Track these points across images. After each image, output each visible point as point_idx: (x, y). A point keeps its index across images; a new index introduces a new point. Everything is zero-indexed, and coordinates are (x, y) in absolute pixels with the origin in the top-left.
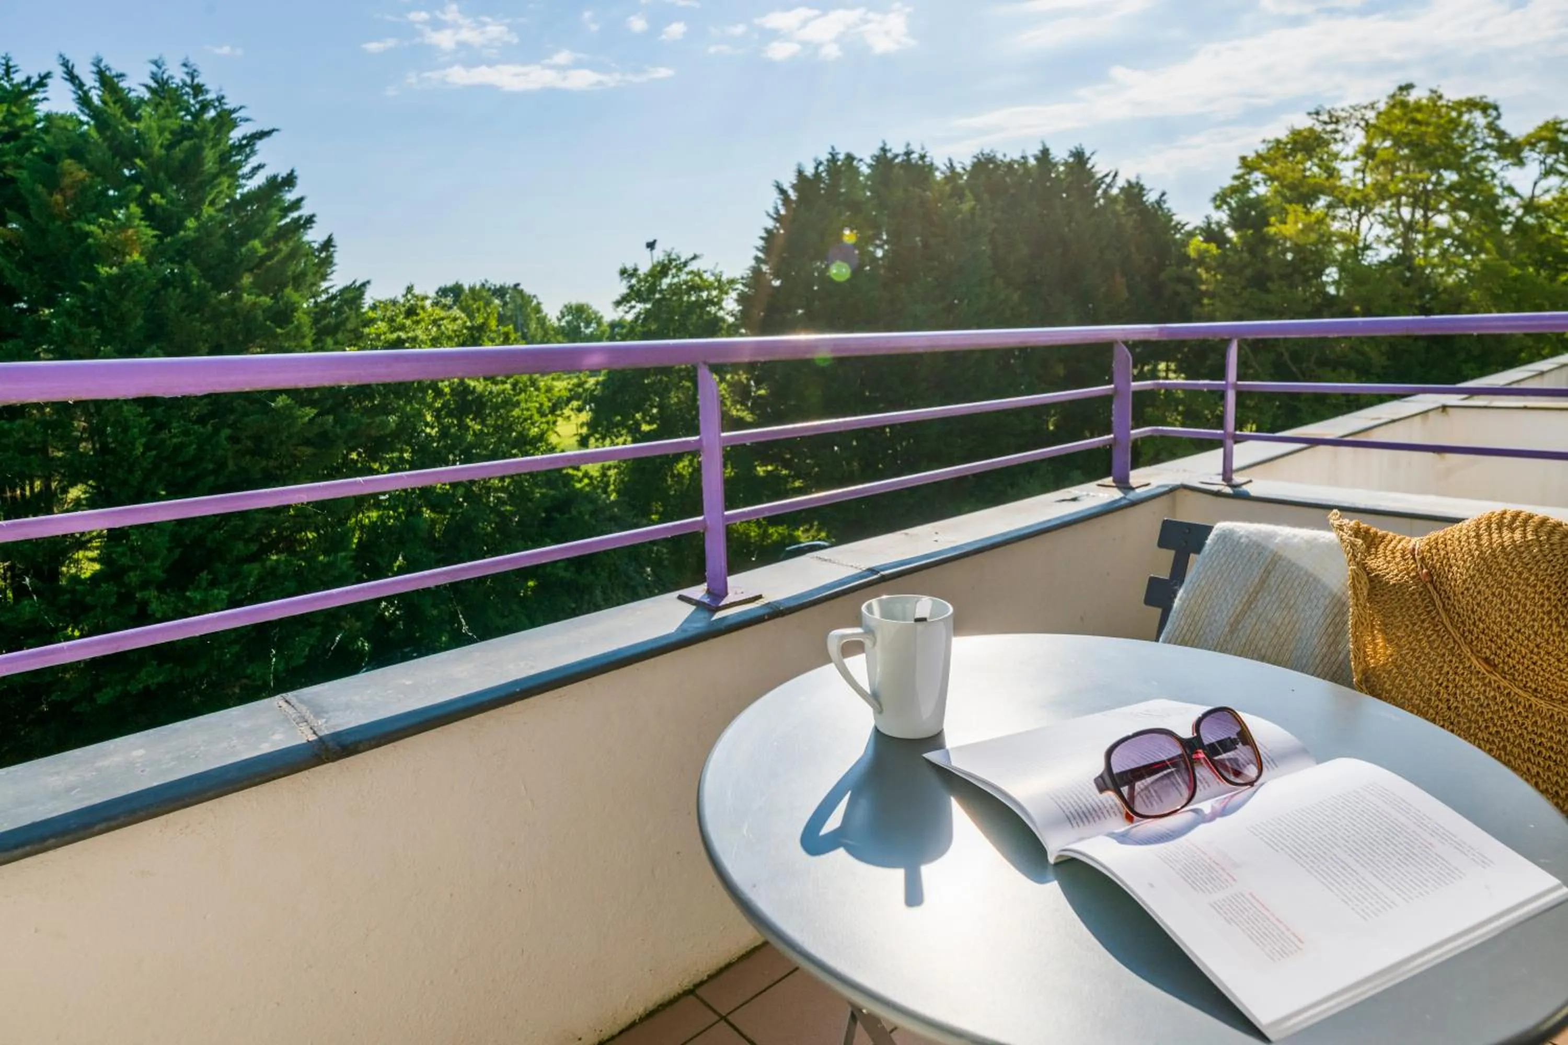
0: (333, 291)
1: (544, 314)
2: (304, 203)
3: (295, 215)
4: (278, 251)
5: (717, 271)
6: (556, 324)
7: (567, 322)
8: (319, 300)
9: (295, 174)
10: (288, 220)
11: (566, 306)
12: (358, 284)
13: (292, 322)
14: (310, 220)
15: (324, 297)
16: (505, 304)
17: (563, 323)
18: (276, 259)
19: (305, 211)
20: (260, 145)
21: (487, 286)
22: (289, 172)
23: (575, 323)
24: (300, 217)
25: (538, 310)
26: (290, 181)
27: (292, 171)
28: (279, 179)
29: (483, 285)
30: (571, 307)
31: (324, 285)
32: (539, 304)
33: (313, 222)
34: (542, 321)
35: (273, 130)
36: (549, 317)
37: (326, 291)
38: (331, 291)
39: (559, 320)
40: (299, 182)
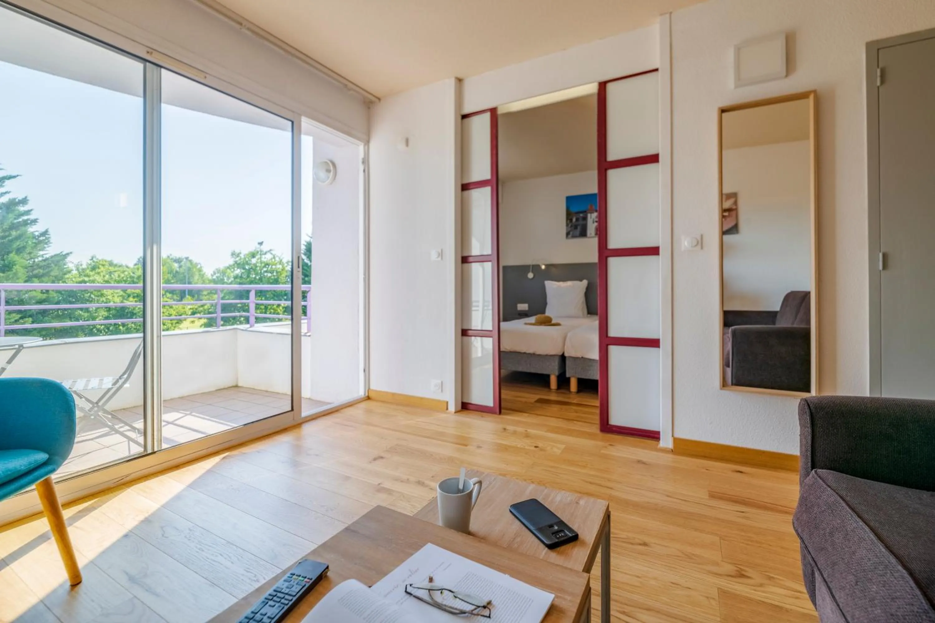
0: (47, 256)
1: (203, 273)
2: (32, 212)
3: (25, 218)
4: (10, 235)
5: (281, 258)
6: (210, 278)
7: (217, 277)
8: (36, 260)
9: (28, 198)
10: (20, 220)
11: (217, 269)
12: (64, 253)
13: (12, 271)
14: (35, 221)
15: (40, 259)
16: (180, 267)
17: (214, 277)
18: (7, 239)
19: (32, 217)
20: (7, 182)
21: (171, 257)
22: (24, 197)
23: (221, 277)
24: (28, 220)
25: (200, 270)
26: (24, 201)
27: (26, 197)
28: (17, 200)
29: (168, 257)
30: (220, 270)
31: (41, 253)
32: (201, 267)
33: (37, 222)
34: (202, 276)
35: (18, 176)
36: (206, 274)
37: (42, 256)
38: (45, 256)
39: (212, 276)
40: (30, 202)
